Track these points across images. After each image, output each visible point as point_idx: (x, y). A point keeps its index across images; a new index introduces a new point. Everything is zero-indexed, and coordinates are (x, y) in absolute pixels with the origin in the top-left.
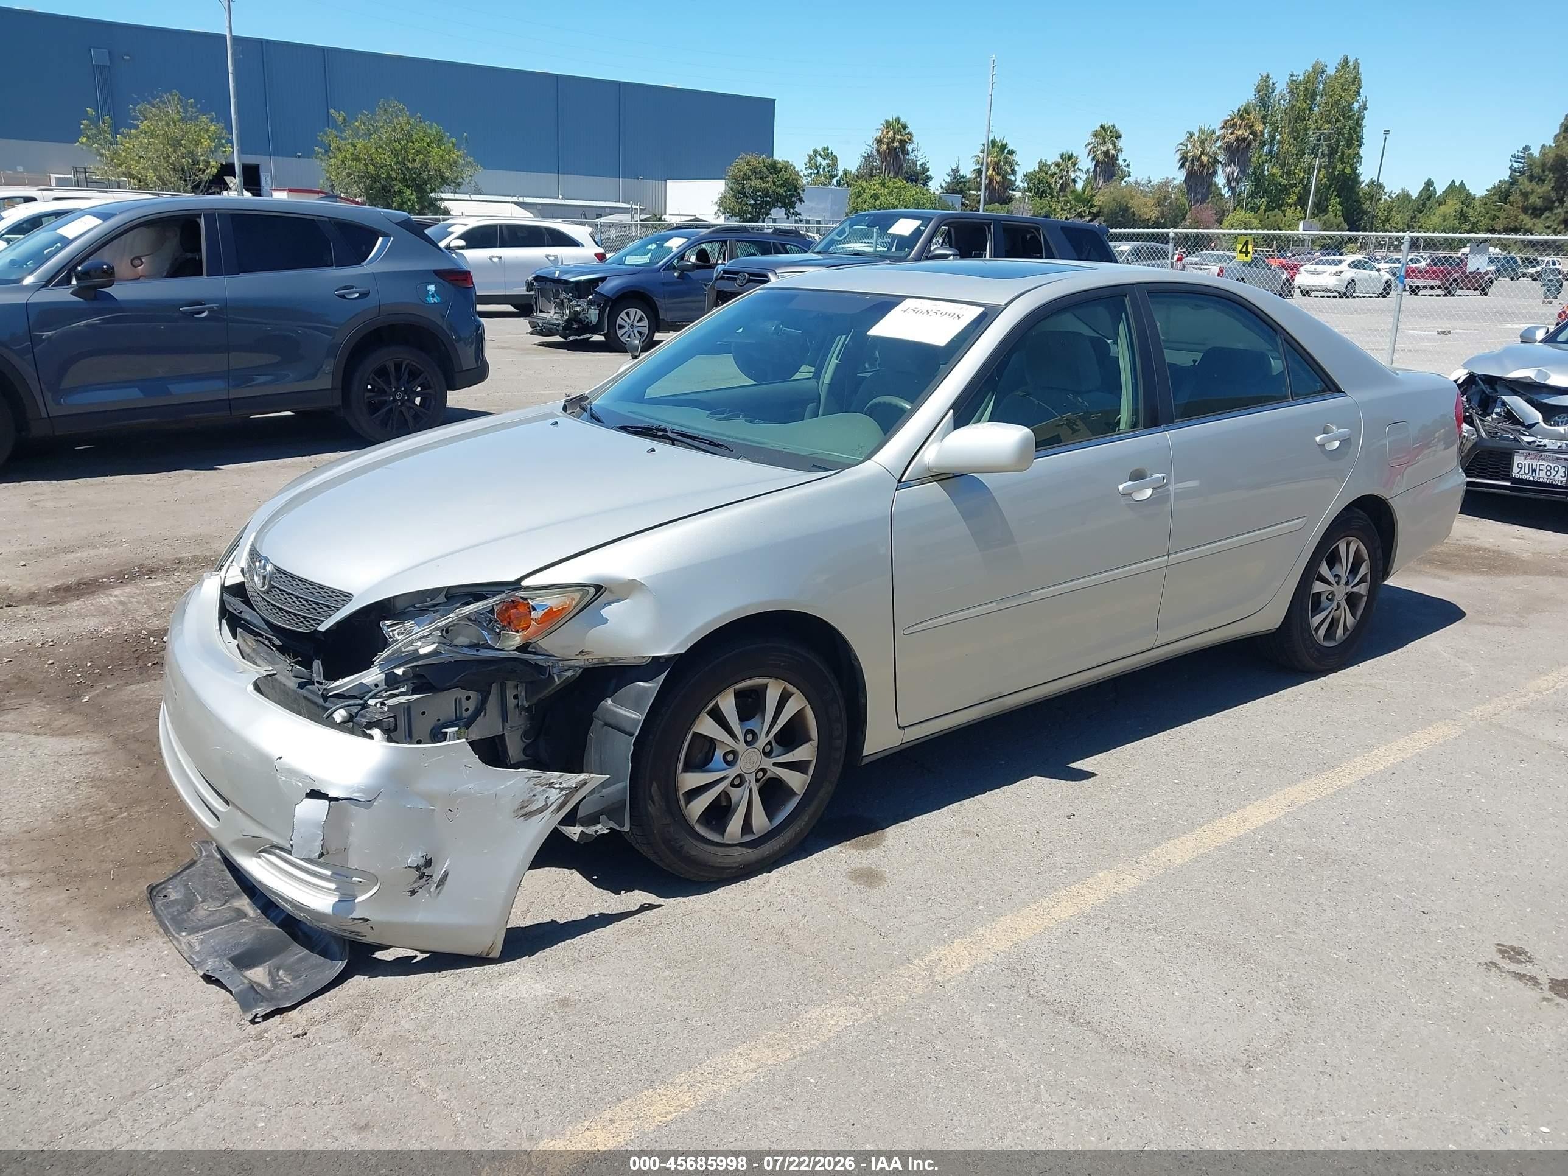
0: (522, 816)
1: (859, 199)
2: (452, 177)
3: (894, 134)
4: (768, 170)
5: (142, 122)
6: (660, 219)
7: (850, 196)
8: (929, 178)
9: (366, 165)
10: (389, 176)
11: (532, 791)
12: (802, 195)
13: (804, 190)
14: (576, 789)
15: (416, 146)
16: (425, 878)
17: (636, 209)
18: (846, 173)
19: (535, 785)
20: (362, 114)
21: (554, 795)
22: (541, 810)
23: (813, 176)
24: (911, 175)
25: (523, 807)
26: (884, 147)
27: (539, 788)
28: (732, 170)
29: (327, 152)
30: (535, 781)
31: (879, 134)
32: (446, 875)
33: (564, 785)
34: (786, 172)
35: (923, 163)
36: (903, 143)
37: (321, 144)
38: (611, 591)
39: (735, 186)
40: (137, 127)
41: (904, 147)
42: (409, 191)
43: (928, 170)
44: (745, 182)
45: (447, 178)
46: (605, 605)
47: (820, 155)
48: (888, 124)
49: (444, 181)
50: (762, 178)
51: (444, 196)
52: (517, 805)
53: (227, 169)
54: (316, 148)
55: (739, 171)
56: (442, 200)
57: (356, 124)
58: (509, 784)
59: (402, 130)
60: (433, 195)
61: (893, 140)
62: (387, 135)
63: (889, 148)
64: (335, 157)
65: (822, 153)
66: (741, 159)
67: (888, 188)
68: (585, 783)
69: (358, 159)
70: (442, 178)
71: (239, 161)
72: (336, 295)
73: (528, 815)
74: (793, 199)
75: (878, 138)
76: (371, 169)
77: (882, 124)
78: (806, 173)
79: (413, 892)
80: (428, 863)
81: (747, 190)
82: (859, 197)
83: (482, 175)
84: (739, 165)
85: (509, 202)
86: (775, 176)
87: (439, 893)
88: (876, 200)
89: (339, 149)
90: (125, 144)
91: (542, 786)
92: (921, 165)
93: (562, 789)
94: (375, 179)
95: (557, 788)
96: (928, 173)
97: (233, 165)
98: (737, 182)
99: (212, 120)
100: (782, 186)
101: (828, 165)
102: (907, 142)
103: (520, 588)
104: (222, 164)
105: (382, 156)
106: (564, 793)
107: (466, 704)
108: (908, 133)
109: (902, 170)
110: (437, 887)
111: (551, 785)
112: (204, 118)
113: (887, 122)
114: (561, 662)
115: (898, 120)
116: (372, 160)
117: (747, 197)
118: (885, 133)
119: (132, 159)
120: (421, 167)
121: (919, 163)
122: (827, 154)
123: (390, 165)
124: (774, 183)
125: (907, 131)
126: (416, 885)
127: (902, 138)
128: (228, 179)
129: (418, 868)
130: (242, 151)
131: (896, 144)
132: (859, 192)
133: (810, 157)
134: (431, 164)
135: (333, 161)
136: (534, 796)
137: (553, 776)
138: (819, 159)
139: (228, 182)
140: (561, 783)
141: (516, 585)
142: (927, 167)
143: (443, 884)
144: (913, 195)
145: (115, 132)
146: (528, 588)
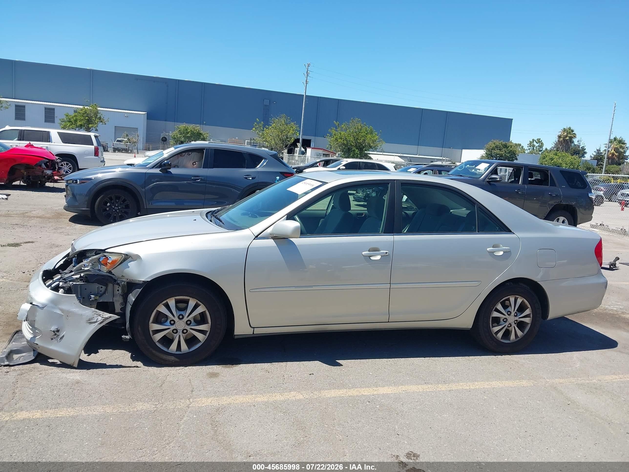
0: (89, 323)
1: (544, 160)
2: (374, 146)
3: (567, 134)
4: (503, 147)
5: (273, 124)
6: (454, 164)
7: (540, 158)
8: (586, 153)
9: (344, 141)
10: (351, 145)
11: (93, 316)
12: (517, 157)
13: (518, 155)
14: (107, 318)
15: (362, 134)
16: (56, 336)
17: (444, 160)
18: (546, 149)
19: (95, 314)
20: (345, 122)
21: (100, 319)
22: (95, 322)
23: (531, 150)
24: (576, 151)
25: (89, 320)
26: (562, 139)
27: (96, 315)
28: (487, 146)
29: (331, 136)
30: (95, 313)
31: (560, 133)
32: (63, 336)
33: (104, 316)
34: (511, 147)
35: (583, 147)
36: (571, 138)
37: (330, 133)
38: (132, 258)
39: (488, 153)
40: (271, 125)
41: (572, 139)
42: (357, 150)
43: (585, 149)
44: (493, 151)
45: (372, 146)
46: (130, 262)
47: (536, 141)
48: (564, 130)
49: (371, 147)
50: (500, 150)
51: (370, 152)
52: (88, 319)
53: (297, 140)
54: (328, 134)
55: (490, 146)
56: (369, 154)
57: (343, 126)
58: (86, 312)
59: (358, 128)
60: (366, 152)
61: (566, 136)
62: (352, 130)
63: (564, 140)
64: (334, 137)
65: (537, 141)
66: (492, 142)
67: (558, 156)
68: (110, 317)
69: (341, 139)
70: (370, 146)
71: (302, 137)
72: (244, 177)
73: (91, 323)
74: (513, 159)
75: (559, 135)
76: (345, 142)
77: (562, 130)
78: (527, 148)
79: (52, 339)
80: (58, 331)
81: (493, 154)
82: (544, 159)
83: (385, 145)
84: (491, 144)
85: (394, 156)
86: (506, 149)
87: (60, 341)
88: (552, 161)
89: (335, 135)
90: (266, 131)
91: (97, 315)
92: (582, 147)
93: (103, 317)
94: (346, 145)
95: (101, 317)
96: (585, 151)
97: (299, 139)
98: (489, 151)
99: (295, 124)
100: (509, 153)
101: (539, 146)
102: (573, 138)
103: (106, 252)
104: (295, 139)
105: (350, 137)
106: (102, 319)
107: (101, 289)
108: (574, 134)
109: (569, 149)
110: (60, 339)
111: (100, 315)
112: (292, 123)
113: (564, 129)
114: (119, 279)
115: (570, 128)
116: (346, 139)
117: (493, 157)
118: (562, 133)
119: (268, 136)
120: (363, 142)
121: (581, 147)
122: (539, 141)
123: (352, 141)
124: (505, 152)
125: (573, 133)
126: (53, 337)
127: (571, 136)
128: (298, 144)
129: (54, 332)
130: (303, 135)
131: (567, 138)
132: (544, 157)
133: (530, 142)
134: (367, 141)
135: (332, 139)
136: (94, 317)
137: (101, 312)
138: (535, 143)
139: (298, 145)
140: (103, 315)
141: (104, 251)
142: (585, 148)
143: (62, 339)
144: (570, 159)
145: (264, 126)
146: (107, 252)
